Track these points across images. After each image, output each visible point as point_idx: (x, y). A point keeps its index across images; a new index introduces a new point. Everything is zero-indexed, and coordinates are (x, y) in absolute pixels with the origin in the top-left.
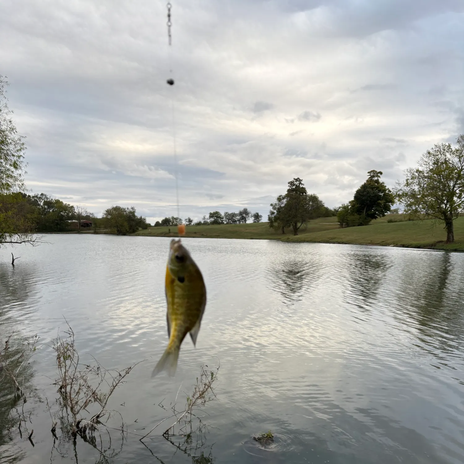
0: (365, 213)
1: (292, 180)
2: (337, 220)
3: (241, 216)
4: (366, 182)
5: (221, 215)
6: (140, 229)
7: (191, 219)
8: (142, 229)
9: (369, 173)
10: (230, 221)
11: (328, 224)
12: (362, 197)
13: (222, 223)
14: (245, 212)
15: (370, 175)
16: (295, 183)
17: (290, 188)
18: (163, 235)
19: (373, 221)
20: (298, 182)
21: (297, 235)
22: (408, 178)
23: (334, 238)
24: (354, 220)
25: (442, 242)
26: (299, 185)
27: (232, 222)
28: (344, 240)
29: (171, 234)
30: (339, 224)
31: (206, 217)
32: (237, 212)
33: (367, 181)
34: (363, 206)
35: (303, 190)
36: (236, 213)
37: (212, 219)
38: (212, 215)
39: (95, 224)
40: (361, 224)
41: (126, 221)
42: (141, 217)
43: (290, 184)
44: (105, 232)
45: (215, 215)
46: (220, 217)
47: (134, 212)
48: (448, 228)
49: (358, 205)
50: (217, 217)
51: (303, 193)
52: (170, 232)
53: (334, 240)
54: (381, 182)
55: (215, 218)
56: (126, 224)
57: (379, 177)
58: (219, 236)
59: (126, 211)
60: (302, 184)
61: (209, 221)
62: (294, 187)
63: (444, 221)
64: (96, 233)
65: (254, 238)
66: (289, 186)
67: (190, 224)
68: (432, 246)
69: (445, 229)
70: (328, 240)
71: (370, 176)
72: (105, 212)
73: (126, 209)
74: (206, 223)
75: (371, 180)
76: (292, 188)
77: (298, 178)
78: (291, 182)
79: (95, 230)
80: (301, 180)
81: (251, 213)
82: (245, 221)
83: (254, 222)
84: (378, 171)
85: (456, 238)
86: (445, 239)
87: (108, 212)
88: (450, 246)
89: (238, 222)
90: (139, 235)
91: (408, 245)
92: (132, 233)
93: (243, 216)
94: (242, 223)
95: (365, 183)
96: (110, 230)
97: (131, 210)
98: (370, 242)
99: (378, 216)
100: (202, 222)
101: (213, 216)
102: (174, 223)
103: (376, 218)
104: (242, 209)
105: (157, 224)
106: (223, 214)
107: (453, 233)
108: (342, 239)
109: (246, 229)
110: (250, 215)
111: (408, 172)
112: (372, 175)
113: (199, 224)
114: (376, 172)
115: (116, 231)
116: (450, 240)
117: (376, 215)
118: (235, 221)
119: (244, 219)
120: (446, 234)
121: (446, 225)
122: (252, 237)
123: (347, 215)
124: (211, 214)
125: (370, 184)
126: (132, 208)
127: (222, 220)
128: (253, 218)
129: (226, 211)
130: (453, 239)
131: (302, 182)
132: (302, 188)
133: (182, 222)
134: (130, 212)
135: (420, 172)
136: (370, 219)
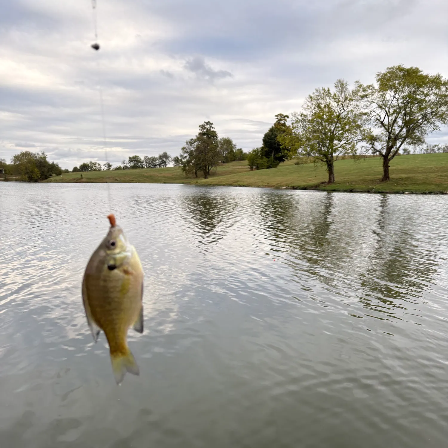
0: (273, 156)
1: (203, 123)
2: (248, 163)
3: (161, 160)
4: (273, 125)
5: (141, 159)
6: (54, 175)
7: (111, 164)
8: (56, 175)
9: (276, 116)
10: (150, 165)
11: (240, 167)
12: (270, 140)
13: (143, 167)
14: (165, 155)
15: (278, 118)
16: (206, 126)
17: (202, 132)
18: (75, 181)
19: (281, 164)
20: (209, 126)
21: (208, 178)
22: (293, 122)
23: (238, 181)
24: (262, 164)
25: (324, 183)
26: (210, 129)
27: (152, 167)
28: (245, 183)
29: (84, 180)
30: (249, 168)
31: (125, 162)
32: (157, 156)
33: (275, 124)
34: (271, 149)
35: (214, 134)
36: (155, 157)
37: (132, 164)
38: (131, 160)
39: (5, 170)
40: (269, 167)
41: (37, 167)
42: (53, 163)
43: (201, 127)
44: (16, 179)
45: (134, 160)
46: (139, 162)
47: (45, 157)
48: (329, 170)
49: (267, 149)
50: (137, 161)
51: (214, 137)
52: (82, 178)
53: (236, 184)
54: (288, 126)
55: (135, 162)
56: (36, 170)
57: (286, 120)
58: (133, 180)
59: (36, 157)
60: (213, 128)
61: (128, 165)
62: (205, 131)
63: (325, 163)
64: (6, 180)
65: (167, 182)
66: (200, 129)
67: (109, 169)
68: (316, 188)
69: (327, 171)
70: (232, 183)
71: (277, 120)
72: (13, 158)
73: (36, 155)
74: (125, 168)
75: (279, 123)
76: (203, 132)
77: (209, 122)
78: (202, 125)
79: (5, 177)
80: (212, 124)
81: (171, 157)
82: (166, 165)
83: (174, 166)
84: (285, 114)
85: (336, 179)
86: (327, 180)
87: (17, 158)
88: (331, 187)
89: (158, 166)
90: (51, 182)
91: (297, 186)
92: (44, 180)
93: (163, 160)
94: (162, 167)
95: (272, 127)
96: (20, 177)
97: (42, 155)
98: (266, 184)
99: (285, 159)
100: (122, 167)
101: (133, 161)
102: (93, 169)
103: (284, 161)
104: (161, 153)
105: (75, 170)
106: (142, 158)
107: (333, 175)
108: (244, 182)
109: (161, 174)
110: (170, 159)
111: (293, 116)
112: (279, 118)
113: (119, 168)
114: (283, 115)
115: (27, 179)
116: (331, 180)
117: (284, 158)
118: (155, 166)
119: (164, 162)
120: (328, 175)
121: (328, 167)
122: (165, 181)
123: (256, 158)
124: (130, 158)
125: (277, 127)
126: (43, 154)
127: (142, 164)
128: (173, 162)
129: (146, 155)
130: (334, 180)
131: (213, 126)
132: (213, 131)
133: (101, 167)
134: (41, 158)
135: (305, 116)
136: (278, 161)
